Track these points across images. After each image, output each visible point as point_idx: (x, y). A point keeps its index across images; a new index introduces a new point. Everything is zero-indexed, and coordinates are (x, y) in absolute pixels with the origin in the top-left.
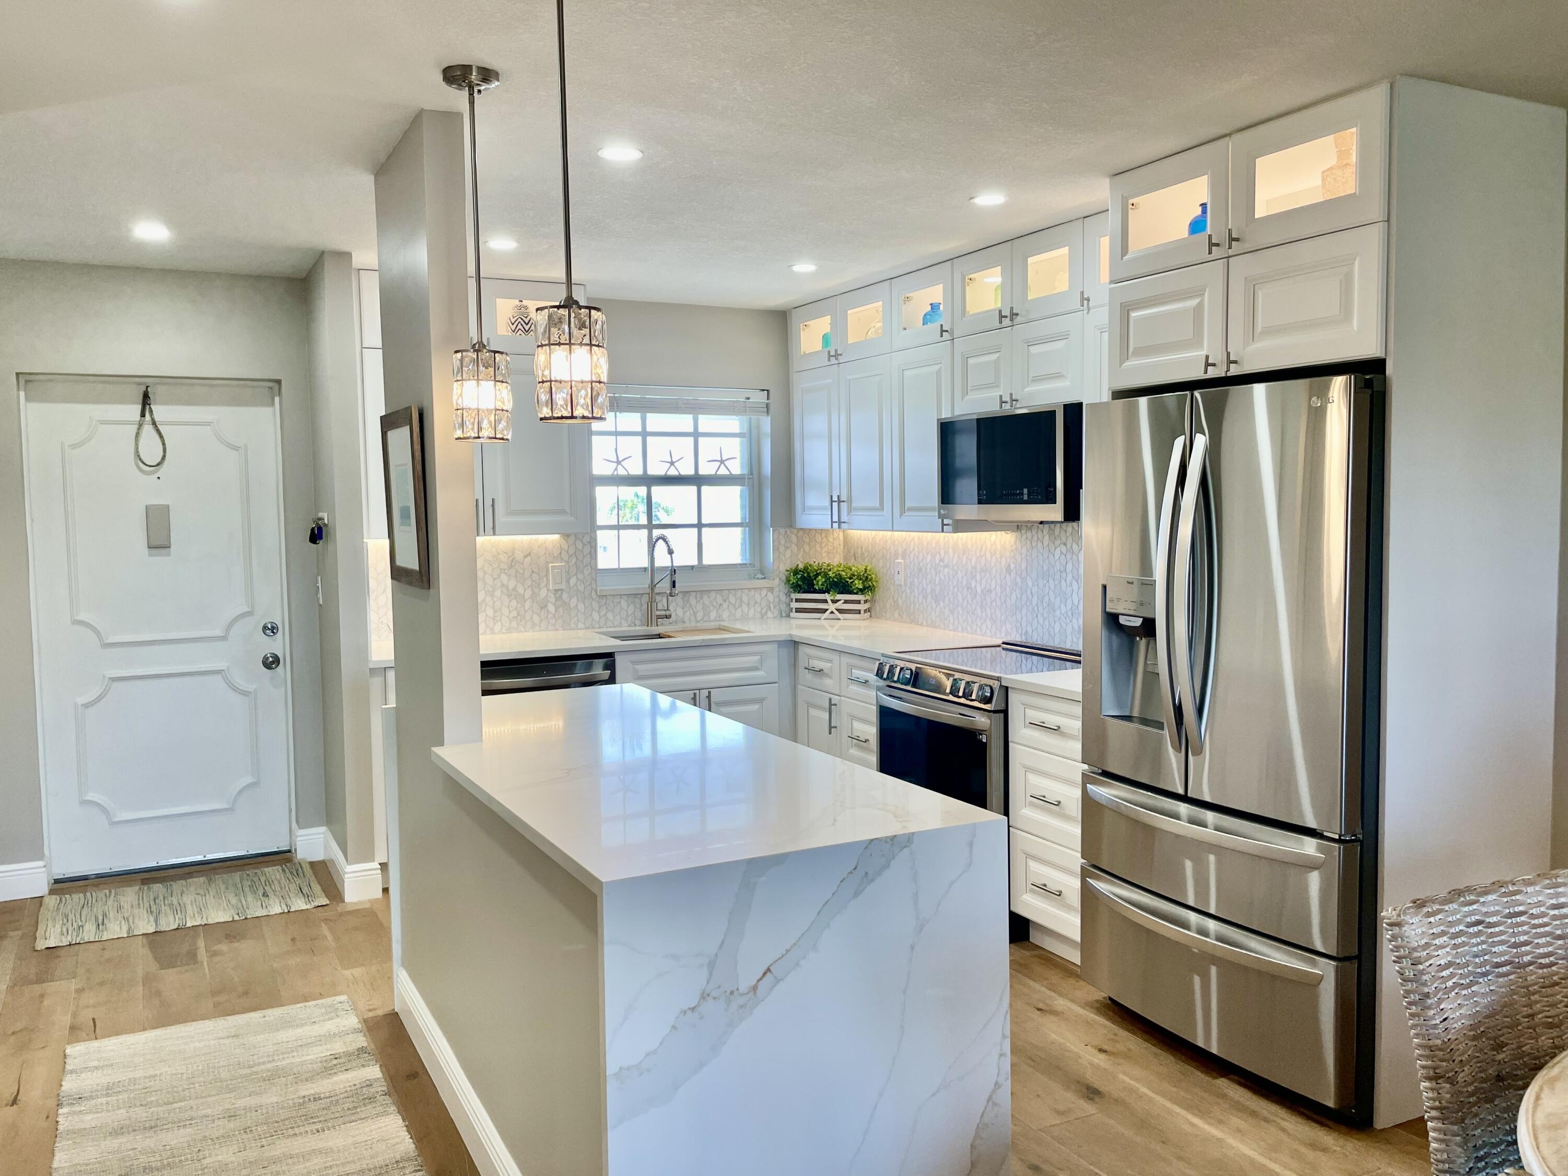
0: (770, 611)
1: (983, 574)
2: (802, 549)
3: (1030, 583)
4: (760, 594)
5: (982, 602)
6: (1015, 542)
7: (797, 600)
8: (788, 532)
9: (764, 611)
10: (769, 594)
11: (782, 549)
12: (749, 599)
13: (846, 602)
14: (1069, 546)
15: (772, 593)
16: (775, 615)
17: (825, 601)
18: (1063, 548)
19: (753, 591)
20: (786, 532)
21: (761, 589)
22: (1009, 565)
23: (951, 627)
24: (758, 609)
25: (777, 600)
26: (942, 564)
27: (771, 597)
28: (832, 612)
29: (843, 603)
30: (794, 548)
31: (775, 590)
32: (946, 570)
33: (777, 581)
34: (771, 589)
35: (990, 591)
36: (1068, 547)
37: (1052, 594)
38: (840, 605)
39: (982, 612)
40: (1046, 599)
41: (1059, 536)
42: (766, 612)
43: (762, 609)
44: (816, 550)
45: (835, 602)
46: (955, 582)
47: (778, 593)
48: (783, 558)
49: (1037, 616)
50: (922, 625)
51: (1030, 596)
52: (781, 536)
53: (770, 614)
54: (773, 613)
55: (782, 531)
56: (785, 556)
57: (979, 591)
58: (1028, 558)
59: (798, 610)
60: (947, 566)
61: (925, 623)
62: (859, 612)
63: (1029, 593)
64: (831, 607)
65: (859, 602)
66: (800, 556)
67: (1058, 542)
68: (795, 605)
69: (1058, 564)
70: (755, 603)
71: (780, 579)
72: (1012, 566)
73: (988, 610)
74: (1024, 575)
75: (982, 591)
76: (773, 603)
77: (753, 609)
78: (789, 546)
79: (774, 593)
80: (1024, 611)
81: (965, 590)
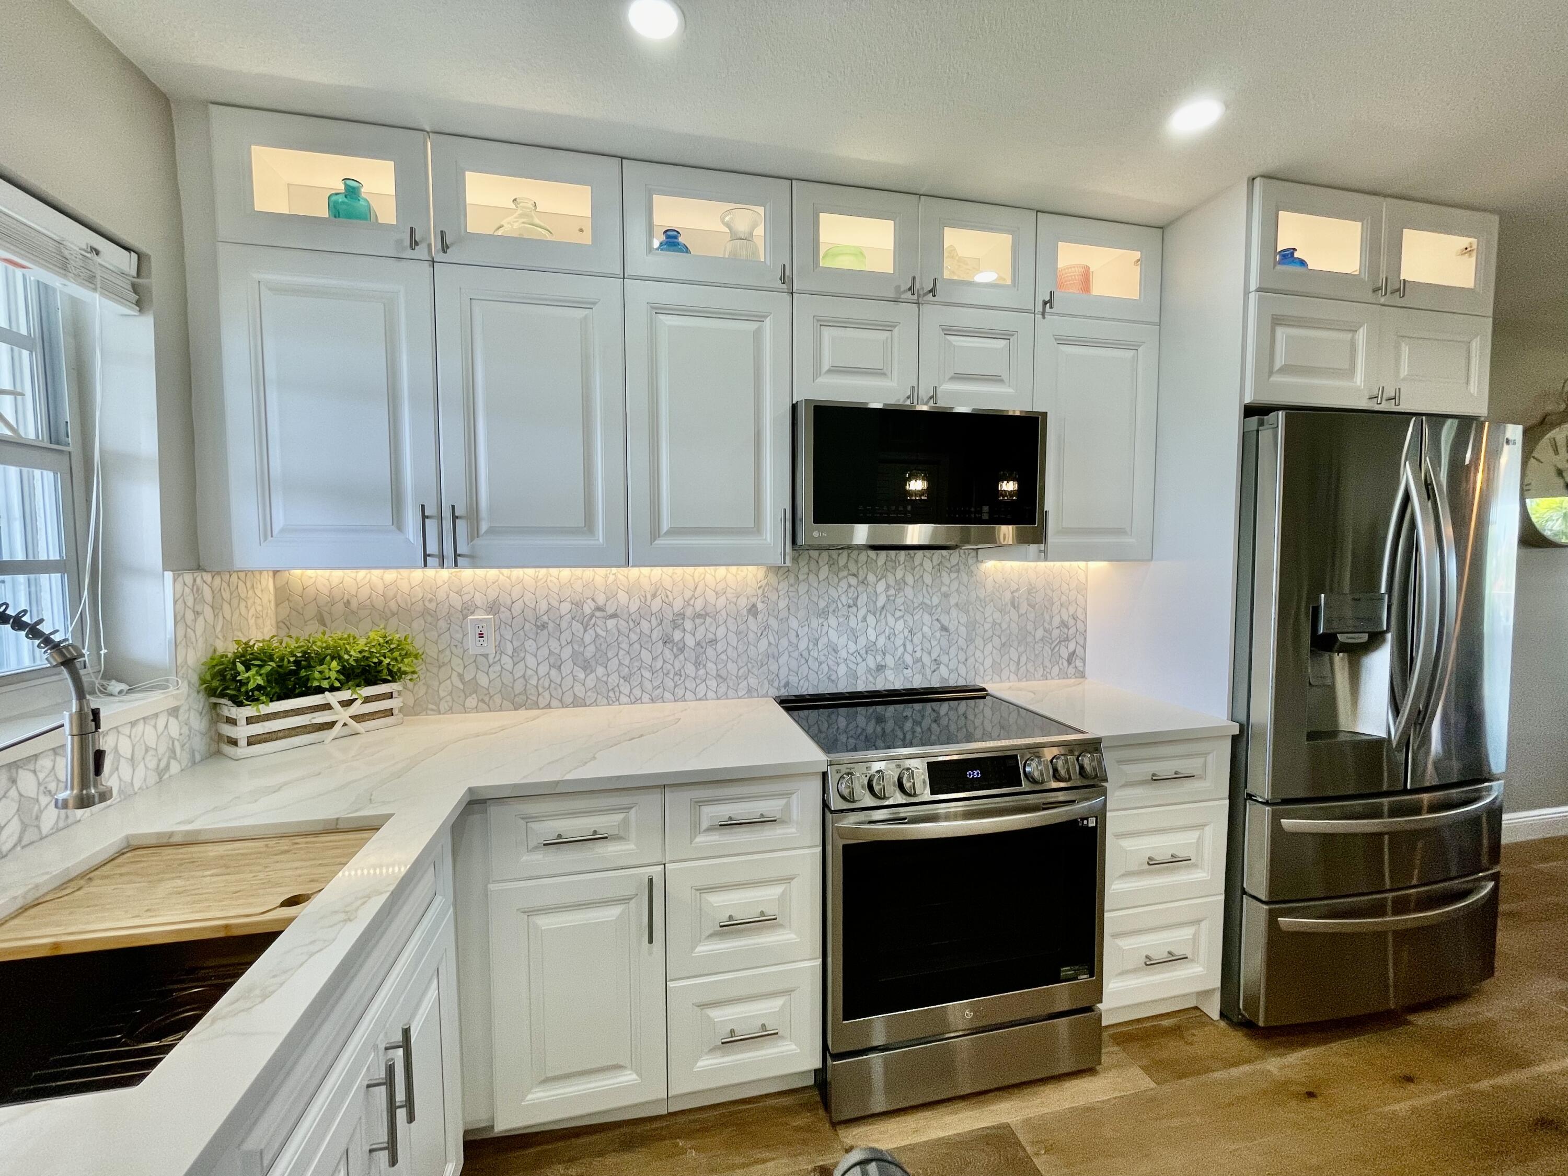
0: (175, 758)
1: (698, 621)
2: (220, 614)
3: (794, 623)
4: (155, 727)
5: (697, 657)
6: (766, 577)
7: (250, 721)
8: (199, 580)
9: (163, 764)
10: (172, 719)
11: (190, 616)
12: (134, 746)
13: (367, 700)
14: (861, 576)
15: (177, 717)
16: (183, 765)
17: (327, 707)
18: (853, 581)
19: (140, 726)
20: (195, 580)
21: (156, 715)
22: (754, 606)
23: (624, 699)
24: (152, 764)
25: (185, 730)
26: (598, 614)
27: (174, 728)
28: (345, 724)
29: (363, 703)
30: (208, 611)
31: (181, 711)
32: (611, 623)
33: (184, 688)
34: (174, 712)
35: (714, 642)
36: (860, 578)
37: (833, 635)
38: (357, 708)
39: (697, 670)
40: (824, 640)
41: (846, 566)
42: (168, 767)
43: (160, 760)
44: (240, 614)
45: (347, 704)
46: (634, 637)
47: (186, 716)
48: (194, 640)
49: (807, 661)
50: (549, 706)
51: (794, 640)
52: (187, 590)
53: (175, 768)
54: (180, 762)
55: (188, 577)
56: (194, 631)
57: (690, 641)
58: (791, 594)
59: (252, 741)
60: (614, 616)
61: (555, 703)
62: (389, 713)
63: (792, 635)
64: (342, 715)
65: (390, 696)
66: (218, 629)
67: (841, 574)
68: (242, 732)
69: (844, 599)
70: (147, 751)
71: (189, 682)
72: (760, 606)
73: (710, 665)
74: (784, 614)
75: (698, 644)
76: (178, 740)
77: (142, 765)
78: (200, 610)
79: (180, 718)
80: (783, 659)
81: (661, 643)
